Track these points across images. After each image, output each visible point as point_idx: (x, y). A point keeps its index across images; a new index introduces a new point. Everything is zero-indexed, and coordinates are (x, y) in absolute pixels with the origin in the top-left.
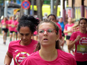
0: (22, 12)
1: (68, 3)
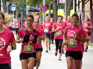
0: (40, 15)
1: (79, 7)
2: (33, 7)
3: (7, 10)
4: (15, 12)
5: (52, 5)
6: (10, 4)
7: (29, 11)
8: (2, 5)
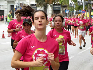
2: (78, 11)
3: (64, 12)
4: (68, 13)
5: (88, 10)
6: (66, 9)
7: (76, 13)
8: (61, 10)
